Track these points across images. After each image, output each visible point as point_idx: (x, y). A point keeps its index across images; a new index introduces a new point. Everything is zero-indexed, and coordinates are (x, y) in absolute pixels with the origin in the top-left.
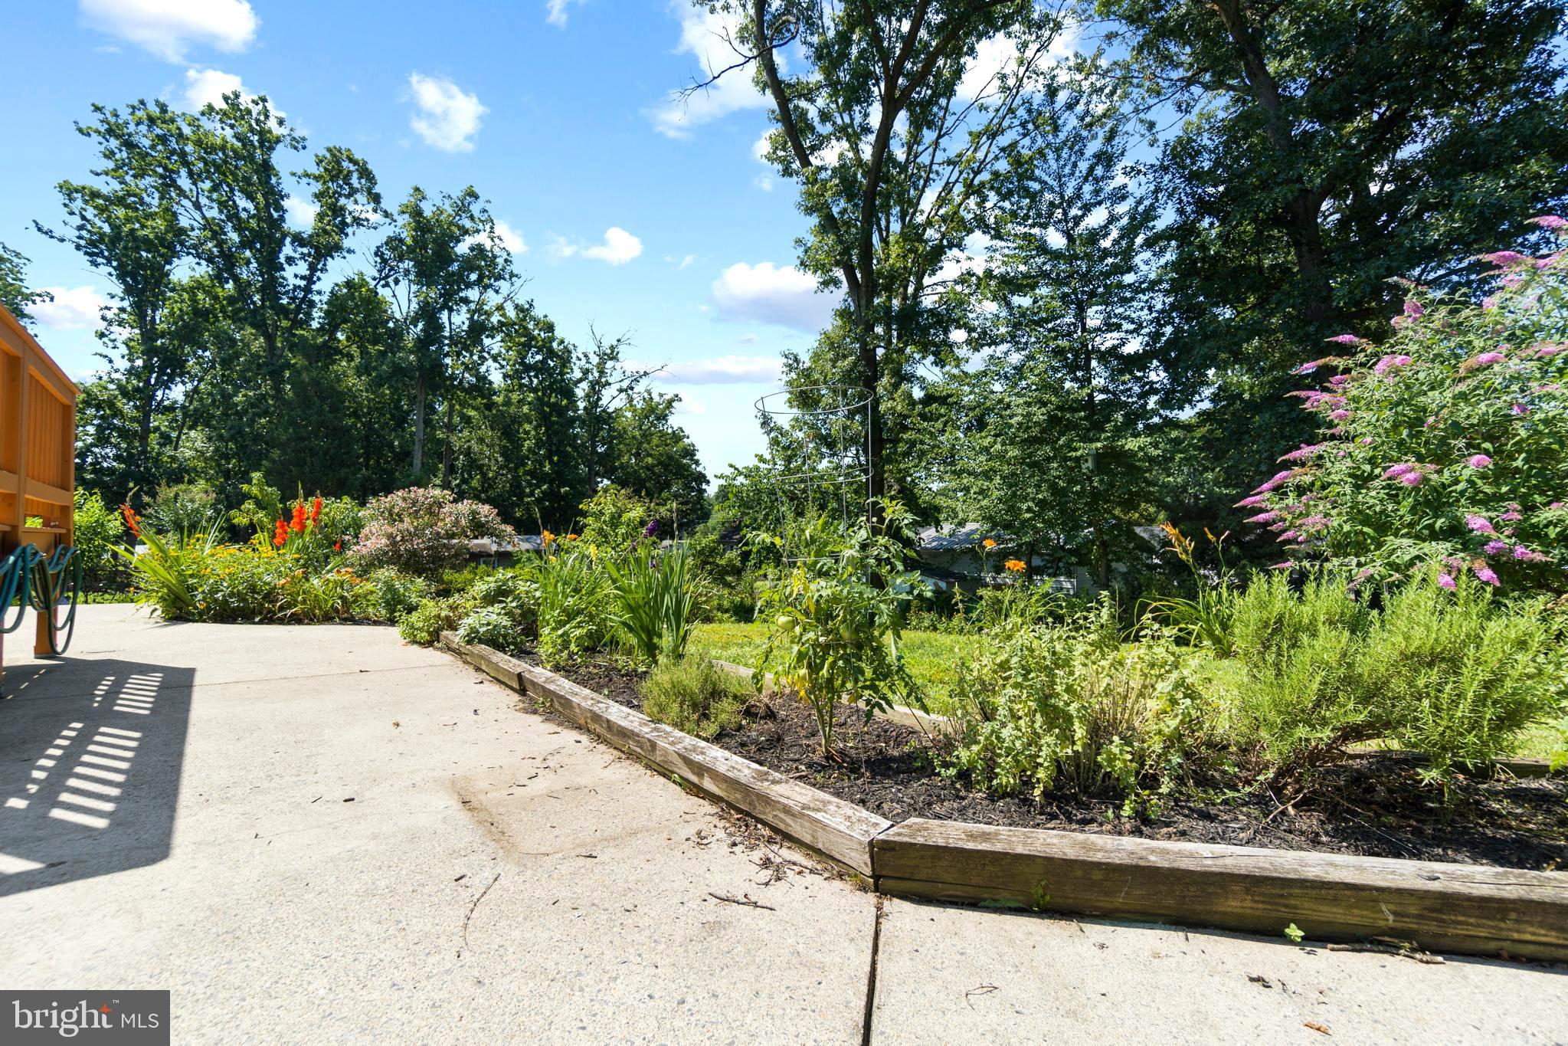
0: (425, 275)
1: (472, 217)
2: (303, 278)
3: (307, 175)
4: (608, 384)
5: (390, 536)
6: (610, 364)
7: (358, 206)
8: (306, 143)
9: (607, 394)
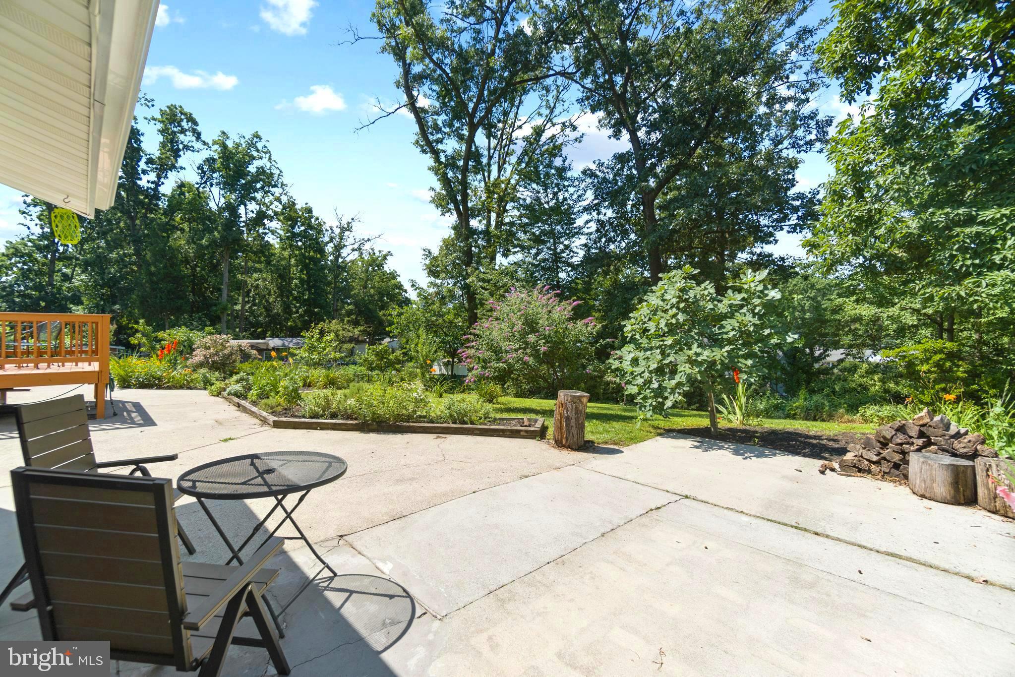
0: (229, 184)
1: (258, 151)
2: (153, 183)
3: (154, 119)
4: (345, 246)
5: (204, 356)
6: (347, 233)
7: (187, 138)
8: (154, 103)
9: (344, 252)
